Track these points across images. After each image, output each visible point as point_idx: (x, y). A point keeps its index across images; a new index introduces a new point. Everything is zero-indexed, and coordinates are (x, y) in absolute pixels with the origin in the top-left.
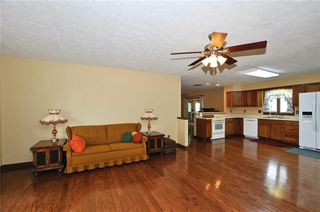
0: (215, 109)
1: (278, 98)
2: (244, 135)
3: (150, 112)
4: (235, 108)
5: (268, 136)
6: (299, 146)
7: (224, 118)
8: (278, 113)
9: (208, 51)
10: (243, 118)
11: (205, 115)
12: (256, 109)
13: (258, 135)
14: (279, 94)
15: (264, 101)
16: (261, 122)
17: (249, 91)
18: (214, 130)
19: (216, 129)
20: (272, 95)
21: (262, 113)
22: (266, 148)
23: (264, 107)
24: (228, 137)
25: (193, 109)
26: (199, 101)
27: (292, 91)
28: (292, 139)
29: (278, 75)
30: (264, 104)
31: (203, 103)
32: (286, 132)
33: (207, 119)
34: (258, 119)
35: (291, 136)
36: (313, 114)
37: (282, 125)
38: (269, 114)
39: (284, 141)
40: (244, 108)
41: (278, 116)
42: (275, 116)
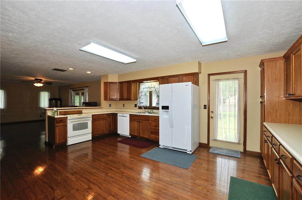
0: (98, 103)
1: (150, 91)
2: (118, 133)
5: (137, 134)
6: (159, 145)
7: (91, 115)
8: (150, 107)
10: (117, 114)
13: (130, 133)
14: (151, 87)
15: (139, 93)
16: (133, 118)
17: (125, 82)
18: (71, 133)
19: (74, 130)
20: (146, 88)
21: (138, 107)
23: (138, 100)
30: (139, 97)
32: (152, 129)
34: (130, 114)
35: (155, 133)
36: (170, 108)
37: (148, 121)
38: (142, 108)
39: (150, 139)
40: (123, 102)
41: (149, 110)
42: (147, 110)
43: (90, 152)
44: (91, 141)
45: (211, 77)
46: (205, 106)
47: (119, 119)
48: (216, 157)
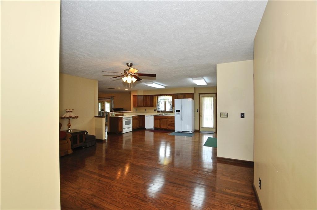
0: (124, 109)
1: (165, 101)
2: (145, 127)
3: (70, 112)
4: (139, 108)
5: (159, 127)
6: (175, 131)
7: (131, 116)
8: (165, 111)
9: (126, 73)
10: (144, 116)
11: (116, 114)
12: (153, 109)
13: (154, 127)
14: (165, 99)
15: (157, 103)
16: (156, 118)
17: (148, 95)
18: (124, 126)
19: (125, 125)
20: (162, 99)
21: (156, 111)
22: (158, 135)
23: (157, 107)
24: (134, 130)
25: (103, 109)
26: (108, 102)
27: (172, 98)
28: (172, 127)
29: (164, 87)
30: (158, 105)
31: (113, 104)
32: (169, 123)
33: (119, 117)
34: (154, 116)
35: (171, 125)
36: (180, 111)
37: (167, 119)
38: (160, 112)
39: (168, 129)
40: (145, 108)
41: (165, 113)
42: (163, 113)
43: (131, 138)
44: (132, 132)
45: (200, 95)
46: (197, 110)
47: (146, 119)
48: (203, 135)
